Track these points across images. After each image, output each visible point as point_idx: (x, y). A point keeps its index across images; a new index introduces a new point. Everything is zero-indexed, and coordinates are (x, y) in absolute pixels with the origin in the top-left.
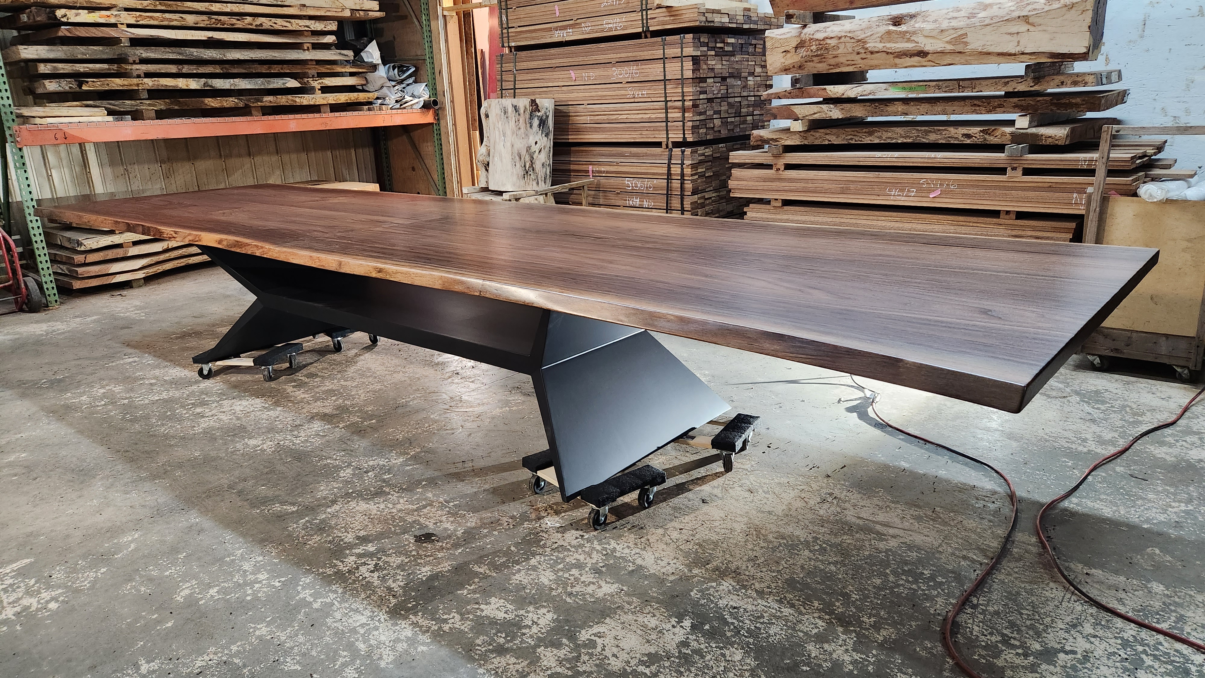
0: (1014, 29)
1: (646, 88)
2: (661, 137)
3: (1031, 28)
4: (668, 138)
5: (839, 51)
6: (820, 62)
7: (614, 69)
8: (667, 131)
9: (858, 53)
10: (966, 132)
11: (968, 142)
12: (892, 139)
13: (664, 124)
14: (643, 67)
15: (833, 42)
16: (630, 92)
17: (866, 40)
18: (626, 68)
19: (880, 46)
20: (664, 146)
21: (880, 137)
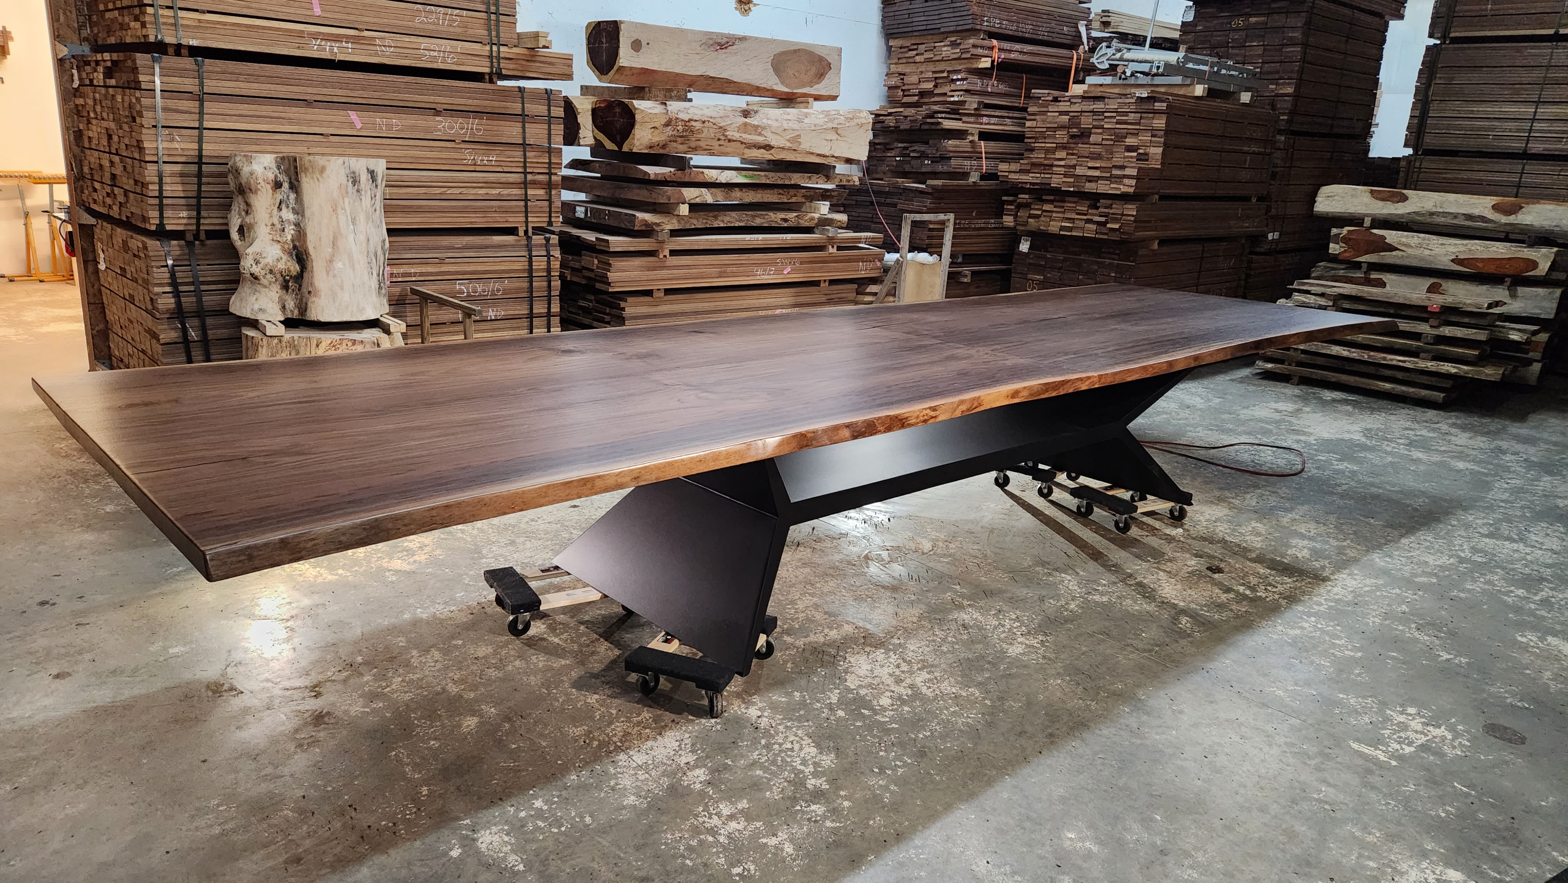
0: (829, 137)
1: (493, 152)
2: (515, 220)
3: (839, 138)
4: (527, 222)
5: (703, 135)
6: (682, 144)
7: (438, 118)
8: (526, 212)
9: (719, 140)
10: (784, 217)
11: (785, 225)
12: (731, 222)
13: (522, 203)
14: (489, 122)
15: (698, 125)
16: (468, 156)
17: (727, 128)
18: (460, 120)
19: (737, 135)
20: (521, 233)
21: (723, 221)
